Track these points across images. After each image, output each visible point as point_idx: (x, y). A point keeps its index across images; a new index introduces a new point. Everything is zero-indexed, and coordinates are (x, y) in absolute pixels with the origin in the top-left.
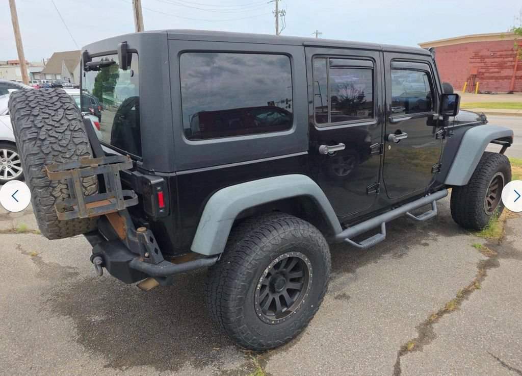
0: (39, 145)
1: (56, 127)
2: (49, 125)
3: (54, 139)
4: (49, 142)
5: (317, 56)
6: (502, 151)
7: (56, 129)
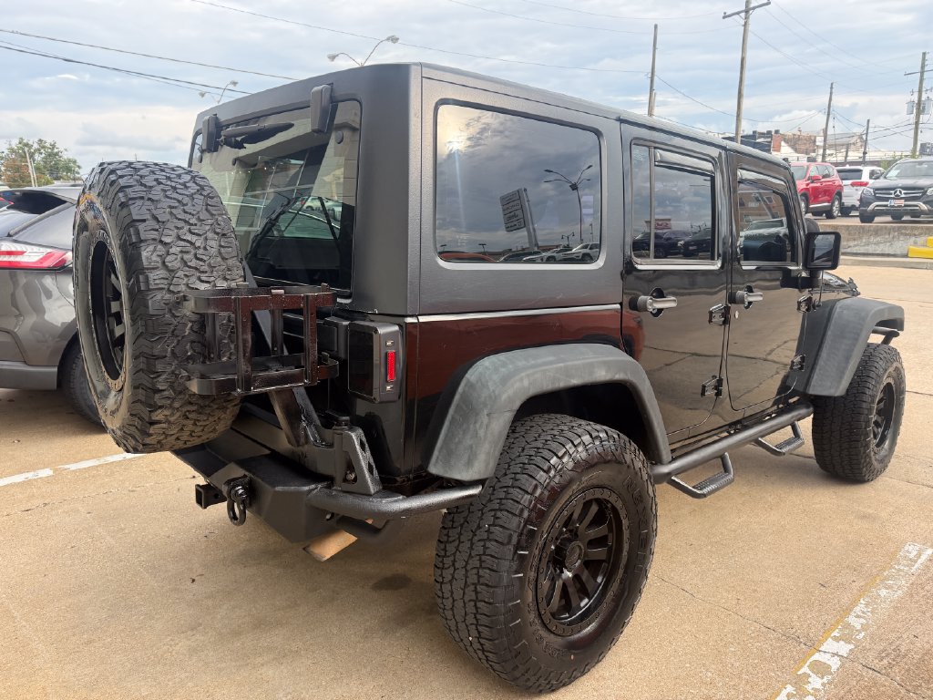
0: (160, 253)
1: (192, 225)
2: (179, 219)
3: (188, 245)
4: (179, 249)
5: (637, 141)
6: (886, 341)
7: (192, 227)
